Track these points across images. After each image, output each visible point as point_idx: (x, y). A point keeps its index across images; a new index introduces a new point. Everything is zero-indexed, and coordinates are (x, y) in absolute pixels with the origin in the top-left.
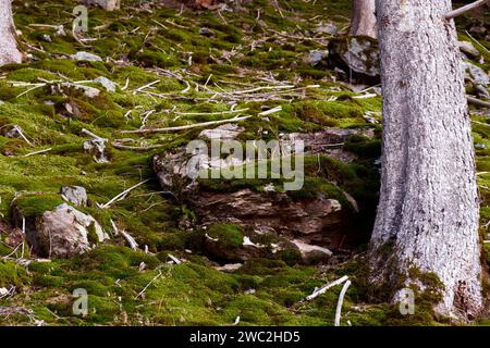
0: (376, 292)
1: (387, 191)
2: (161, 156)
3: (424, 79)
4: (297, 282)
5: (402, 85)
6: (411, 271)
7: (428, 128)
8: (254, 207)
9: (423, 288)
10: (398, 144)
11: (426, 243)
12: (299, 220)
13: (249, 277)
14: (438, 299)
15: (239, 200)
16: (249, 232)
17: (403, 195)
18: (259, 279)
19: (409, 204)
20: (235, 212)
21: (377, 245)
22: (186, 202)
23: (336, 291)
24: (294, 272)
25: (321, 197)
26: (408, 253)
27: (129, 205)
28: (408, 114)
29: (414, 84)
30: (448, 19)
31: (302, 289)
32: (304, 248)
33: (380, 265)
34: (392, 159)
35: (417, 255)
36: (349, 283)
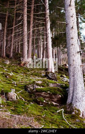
0: (68, 112)
1: (70, 94)
2: (28, 85)
3: (77, 75)
4: (54, 109)
5: (73, 76)
6: (75, 109)
7: (78, 84)
8: (46, 95)
9: (77, 112)
10: (72, 86)
11: (78, 104)
12: (53, 98)
13: (45, 108)
14: (80, 114)
15: (43, 94)
16: (45, 100)
17: (73, 95)
18: (47, 108)
19: (74, 97)
20: (42, 96)
21: (68, 104)
22: (33, 93)
23: (62, 111)
24: (53, 107)
25: (58, 94)
26: (75, 105)
27: (22, 93)
28: (74, 81)
29: (76, 76)
30: (81, 66)
31: (55, 110)
32: (54, 103)
33: (69, 107)
34: (71, 89)
35: (76, 106)
36: (63, 110)
